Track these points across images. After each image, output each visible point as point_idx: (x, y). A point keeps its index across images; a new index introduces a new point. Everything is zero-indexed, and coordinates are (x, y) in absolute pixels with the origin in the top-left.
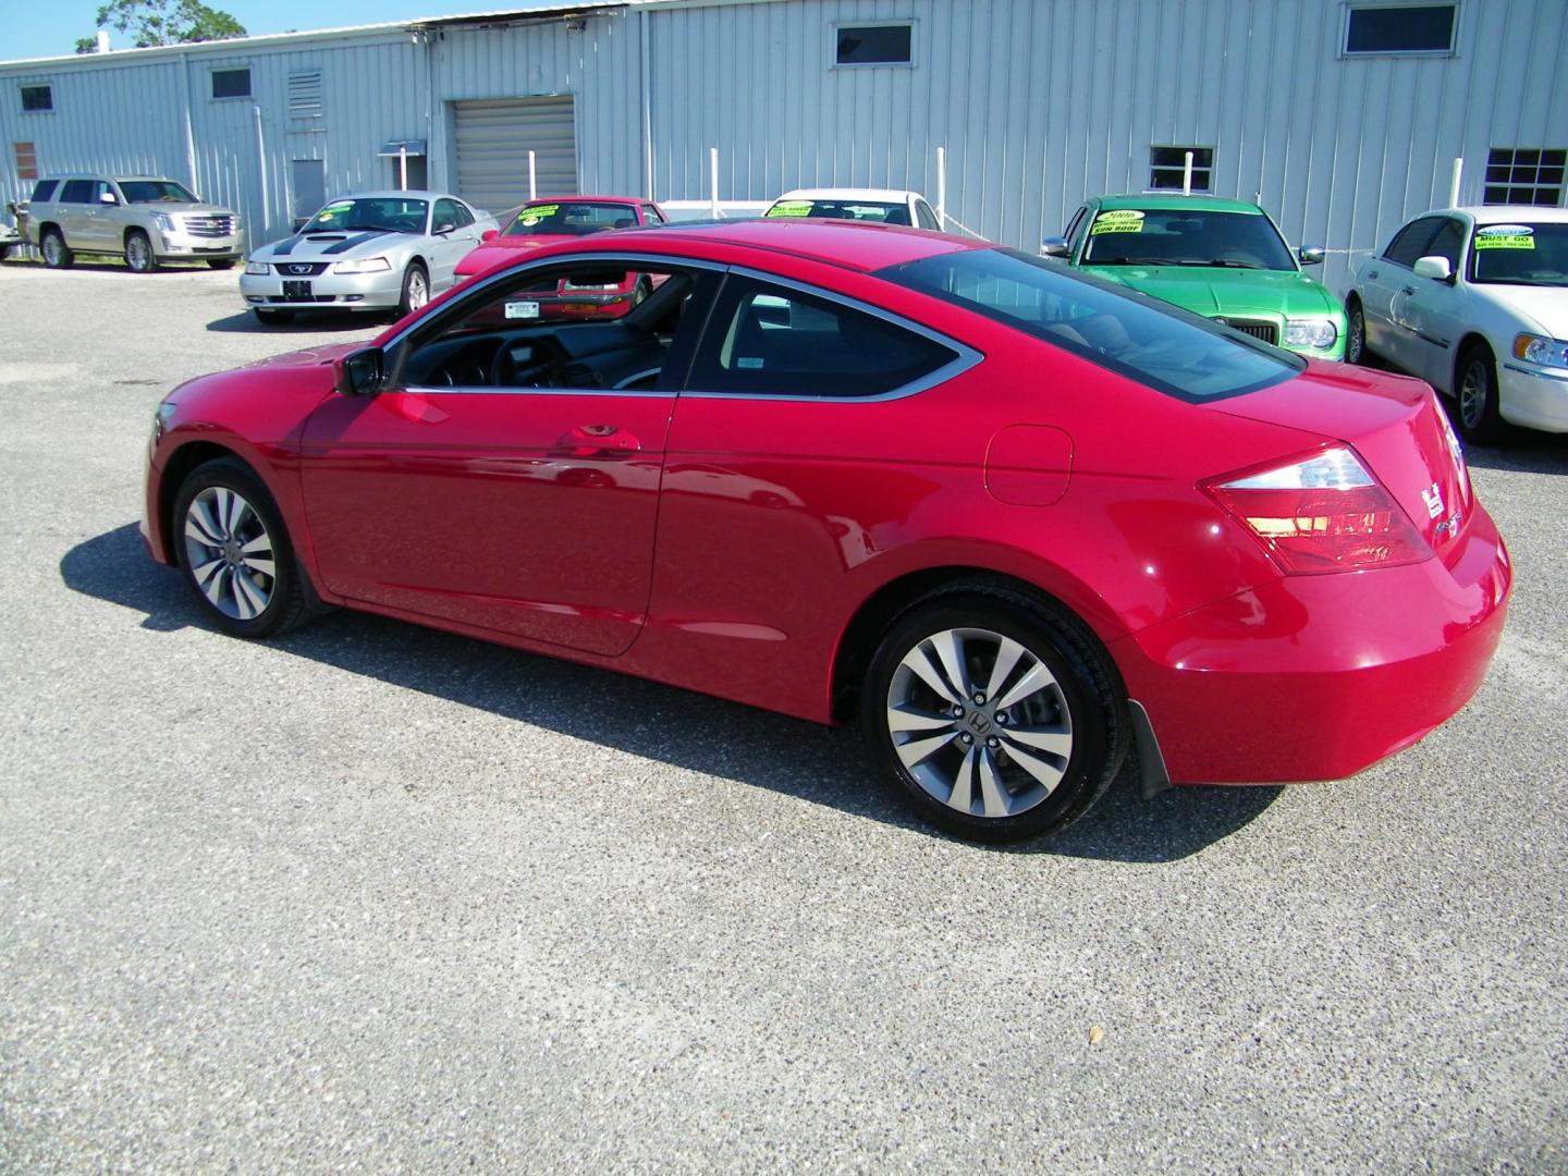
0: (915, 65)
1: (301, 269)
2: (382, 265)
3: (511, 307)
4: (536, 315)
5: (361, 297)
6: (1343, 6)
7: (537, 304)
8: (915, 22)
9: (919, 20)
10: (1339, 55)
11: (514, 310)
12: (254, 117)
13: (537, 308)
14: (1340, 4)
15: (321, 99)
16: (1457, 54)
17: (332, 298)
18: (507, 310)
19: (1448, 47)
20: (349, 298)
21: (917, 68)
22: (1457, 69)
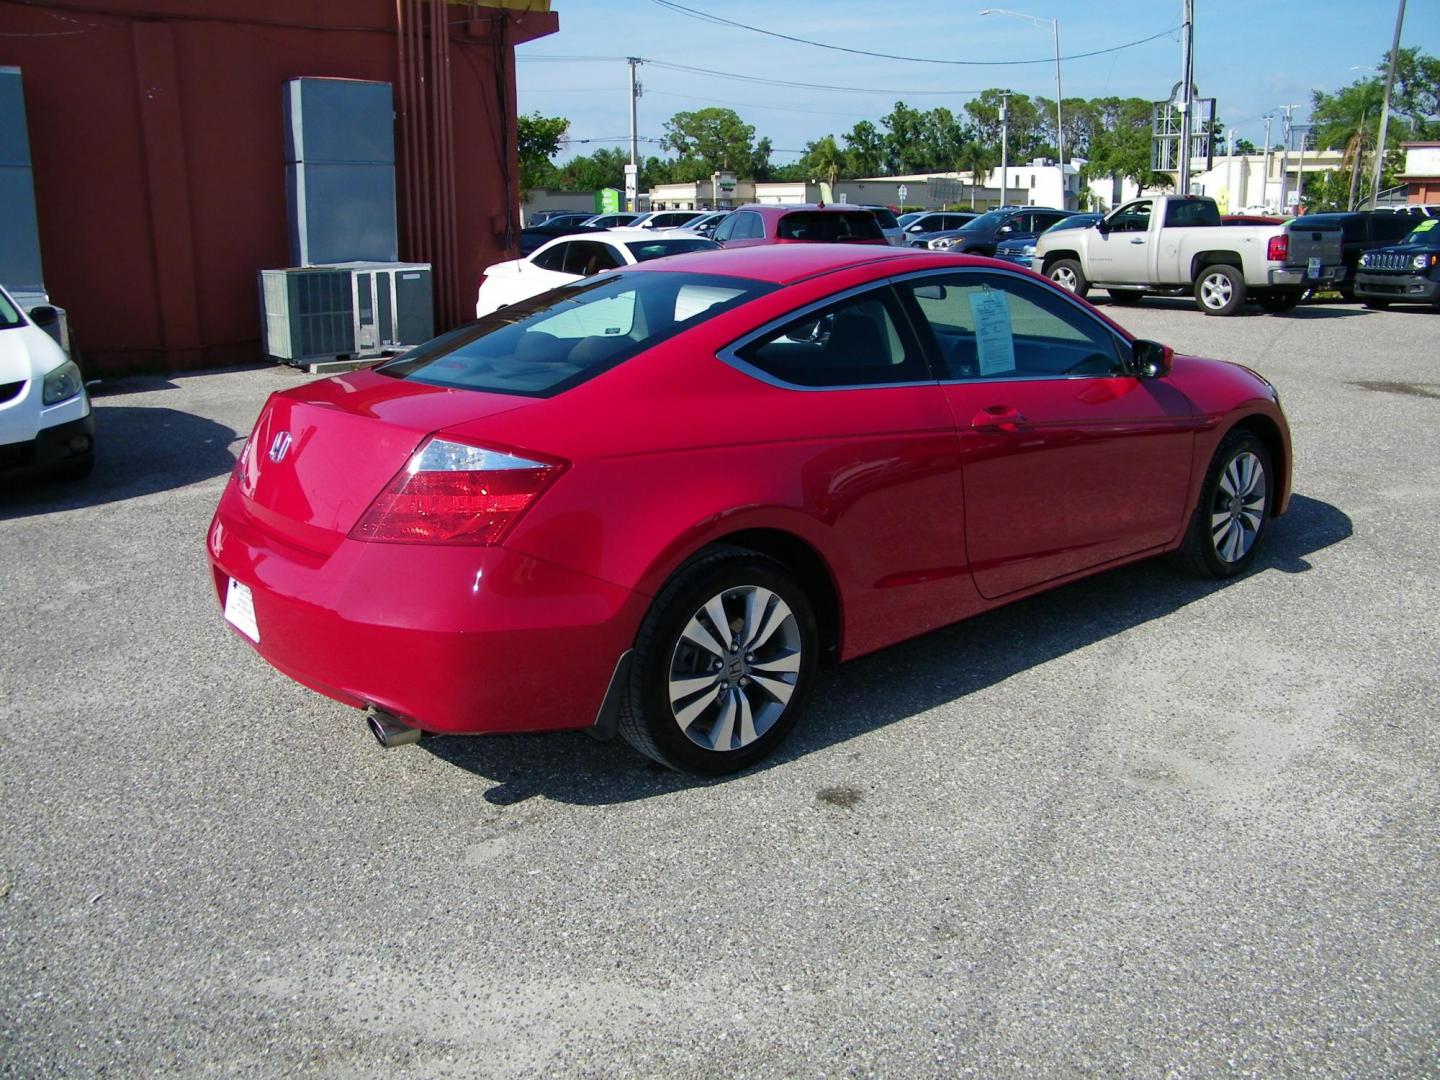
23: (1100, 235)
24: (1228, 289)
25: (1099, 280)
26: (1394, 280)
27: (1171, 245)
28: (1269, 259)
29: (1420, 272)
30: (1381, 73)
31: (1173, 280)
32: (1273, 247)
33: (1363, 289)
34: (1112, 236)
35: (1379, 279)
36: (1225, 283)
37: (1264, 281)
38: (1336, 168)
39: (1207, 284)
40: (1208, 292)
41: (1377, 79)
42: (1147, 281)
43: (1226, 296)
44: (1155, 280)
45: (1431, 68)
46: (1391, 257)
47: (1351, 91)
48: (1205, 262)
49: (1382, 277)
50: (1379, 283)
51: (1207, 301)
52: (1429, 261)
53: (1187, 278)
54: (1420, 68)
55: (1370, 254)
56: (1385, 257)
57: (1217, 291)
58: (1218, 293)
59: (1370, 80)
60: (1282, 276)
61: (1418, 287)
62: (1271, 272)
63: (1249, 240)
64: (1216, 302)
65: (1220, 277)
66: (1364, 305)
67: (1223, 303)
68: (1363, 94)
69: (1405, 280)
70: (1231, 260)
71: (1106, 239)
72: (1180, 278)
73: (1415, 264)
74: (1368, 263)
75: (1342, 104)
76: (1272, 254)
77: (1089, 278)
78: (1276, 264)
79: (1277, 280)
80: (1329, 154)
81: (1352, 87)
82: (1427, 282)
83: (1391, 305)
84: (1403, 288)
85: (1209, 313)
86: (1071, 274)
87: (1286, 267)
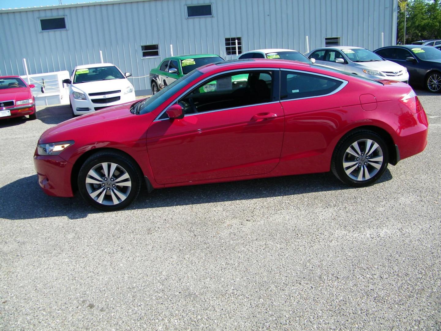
0: (68, 29)
6: (185, 6)
8: (66, 16)
9: (67, 16)
10: (186, 18)
14: (184, 5)
16: (214, 16)
19: (211, 15)
21: (69, 30)
22: (214, 20)
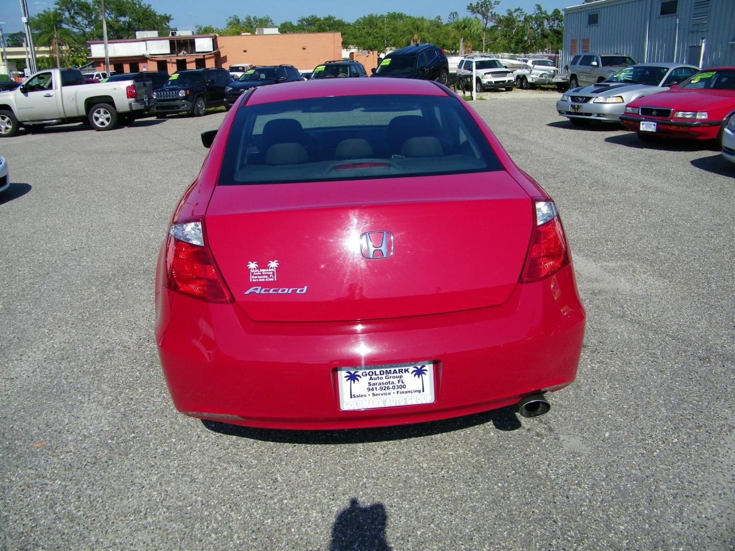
1: (580, 99)
2: (620, 100)
3: (643, 124)
4: (654, 131)
5: (604, 115)
7: (656, 124)
11: (644, 126)
12: (676, 24)
13: (655, 126)
15: (708, 13)
17: (590, 114)
18: (641, 125)
20: (599, 115)
23: (22, 94)
24: (109, 115)
25: (27, 120)
26: (172, 103)
27: (70, 96)
28: (128, 98)
29: (183, 98)
30: (57, 7)
31: (75, 114)
32: (130, 92)
33: (158, 110)
34: (30, 94)
35: (165, 104)
36: (105, 112)
37: (128, 109)
38: (47, 56)
39: (95, 114)
40: (97, 119)
41: (56, 9)
42: (58, 117)
43: (108, 119)
44: (63, 116)
45: (81, 5)
46: (168, 93)
47: (43, 15)
48: (92, 103)
49: (166, 102)
50: (165, 105)
51: (97, 124)
52: (186, 93)
53: (83, 112)
54: (75, 5)
55: (156, 92)
56: (165, 93)
57: (102, 117)
58: (102, 119)
59: (52, 10)
60: (137, 106)
61: (184, 105)
62: (130, 105)
63: (115, 89)
64: (102, 123)
65: (102, 110)
66: (156, 117)
67: (107, 123)
68: (52, 17)
69: (178, 102)
70: (108, 101)
71: (27, 96)
72: (78, 113)
73: (180, 95)
74: (157, 96)
75: (40, 21)
76: (130, 95)
77: (19, 119)
78: (132, 100)
79: (134, 108)
80: (43, 49)
81: (43, 13)
82: (187, 102)
83: (167, 115)
84: (178, 107)
85: (99, 129)
86: (7, 119)
87: (137, 101)
